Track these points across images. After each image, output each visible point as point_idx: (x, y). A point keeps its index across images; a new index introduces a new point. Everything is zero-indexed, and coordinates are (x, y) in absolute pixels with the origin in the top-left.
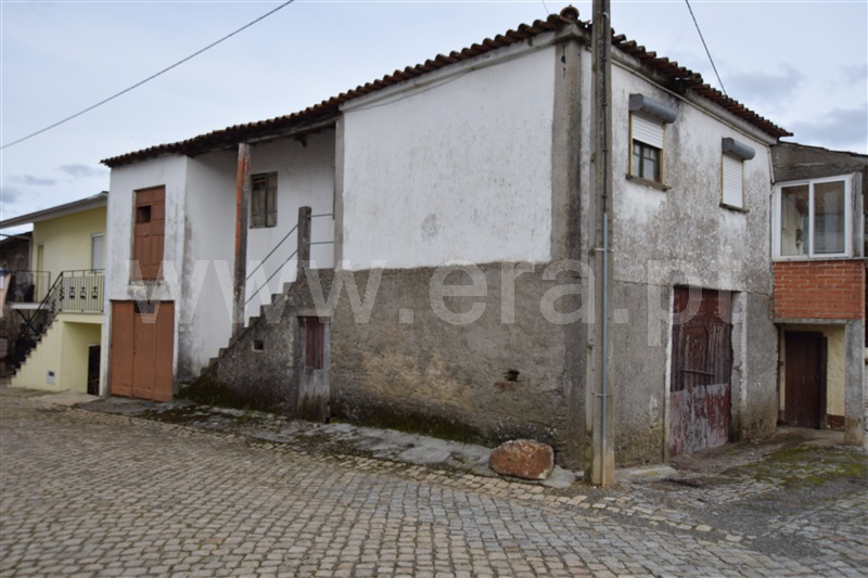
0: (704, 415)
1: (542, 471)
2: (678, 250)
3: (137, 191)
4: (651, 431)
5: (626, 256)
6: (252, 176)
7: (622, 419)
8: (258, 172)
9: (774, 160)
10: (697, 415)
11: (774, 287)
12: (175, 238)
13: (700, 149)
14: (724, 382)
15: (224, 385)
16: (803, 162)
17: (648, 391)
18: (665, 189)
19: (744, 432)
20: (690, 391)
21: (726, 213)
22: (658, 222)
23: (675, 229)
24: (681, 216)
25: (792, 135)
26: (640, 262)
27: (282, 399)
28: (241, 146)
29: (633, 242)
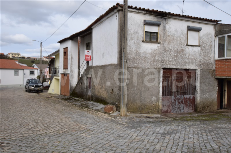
0: (183, 104)
1: (111, 112)
2: (165, 59)
3: (64, 48)
4: (153, 106)
5: (142, 61)
6: (87, 43)
7: (141, 102)
8: (87, 42)
9: (215, 29)
10: (179, 103)
11: (215, 67)
12: (69, 59)
13: (176, 31)
14: (192, 95)
15: (76, 93)
16: (223, 29)
17: (152, 95)
18: (159, 43)
19: (198, 109)
20: (175, 96)
21: (190, 47)
22: (156, 52)
23: (164, 53)
24: (167, 49)
25: (221, 21)
26: (148, 63)
27: (84, 96)
28: (78, 37)
29: (145, 57)
